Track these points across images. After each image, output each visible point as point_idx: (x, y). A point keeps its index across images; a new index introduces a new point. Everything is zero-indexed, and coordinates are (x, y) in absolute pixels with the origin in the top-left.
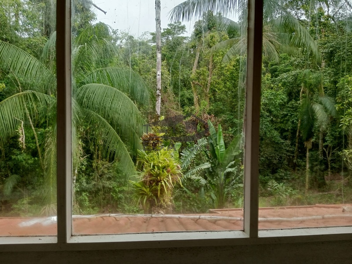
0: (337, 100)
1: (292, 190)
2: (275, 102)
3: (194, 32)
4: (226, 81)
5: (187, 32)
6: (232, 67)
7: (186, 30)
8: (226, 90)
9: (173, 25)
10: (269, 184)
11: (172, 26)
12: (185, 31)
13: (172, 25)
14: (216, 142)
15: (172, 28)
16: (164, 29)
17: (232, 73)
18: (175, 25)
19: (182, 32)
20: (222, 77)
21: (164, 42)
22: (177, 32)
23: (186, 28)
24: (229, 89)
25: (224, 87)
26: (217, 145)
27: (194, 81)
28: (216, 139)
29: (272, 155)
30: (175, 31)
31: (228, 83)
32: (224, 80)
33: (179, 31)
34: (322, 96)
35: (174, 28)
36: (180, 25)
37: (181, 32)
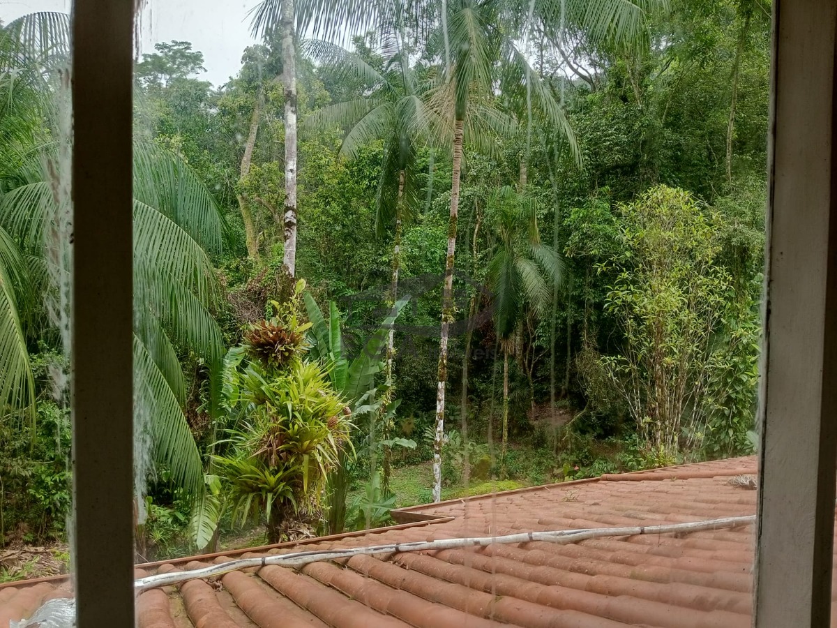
0: (566, 253)
1: (475, 444)
2: (432, 253)
3: (242, 73)
4: (330, 199)
5: (206, 71)
6: (343, 169)
7: (203, 65)
8: (330, 220)
9: (169, 48)
10: (426, 435)
11: (166, 50)
12: (201, 67)
13: (166, 47)
14: (327, 343)
15: (166, 55)
16: (145, 56)
17: (341, 182)
18: (175, 48)
19: (192, 69)
20: (320, 189)
21: (145, 88)
22: (178, 68)
23: (202, 61)
24: (336, 220)
25: (322, 213)
26: (329, 351)
27: (245, 194)
28: (326, 337)
29: (426, 371)
30: (174, 63)
31: (333, 204)
32: (324, 196)
33: (186, 64)
34: (536, 244)
35: (173, 58)
36: (188, 51)
37: (189, 68)
